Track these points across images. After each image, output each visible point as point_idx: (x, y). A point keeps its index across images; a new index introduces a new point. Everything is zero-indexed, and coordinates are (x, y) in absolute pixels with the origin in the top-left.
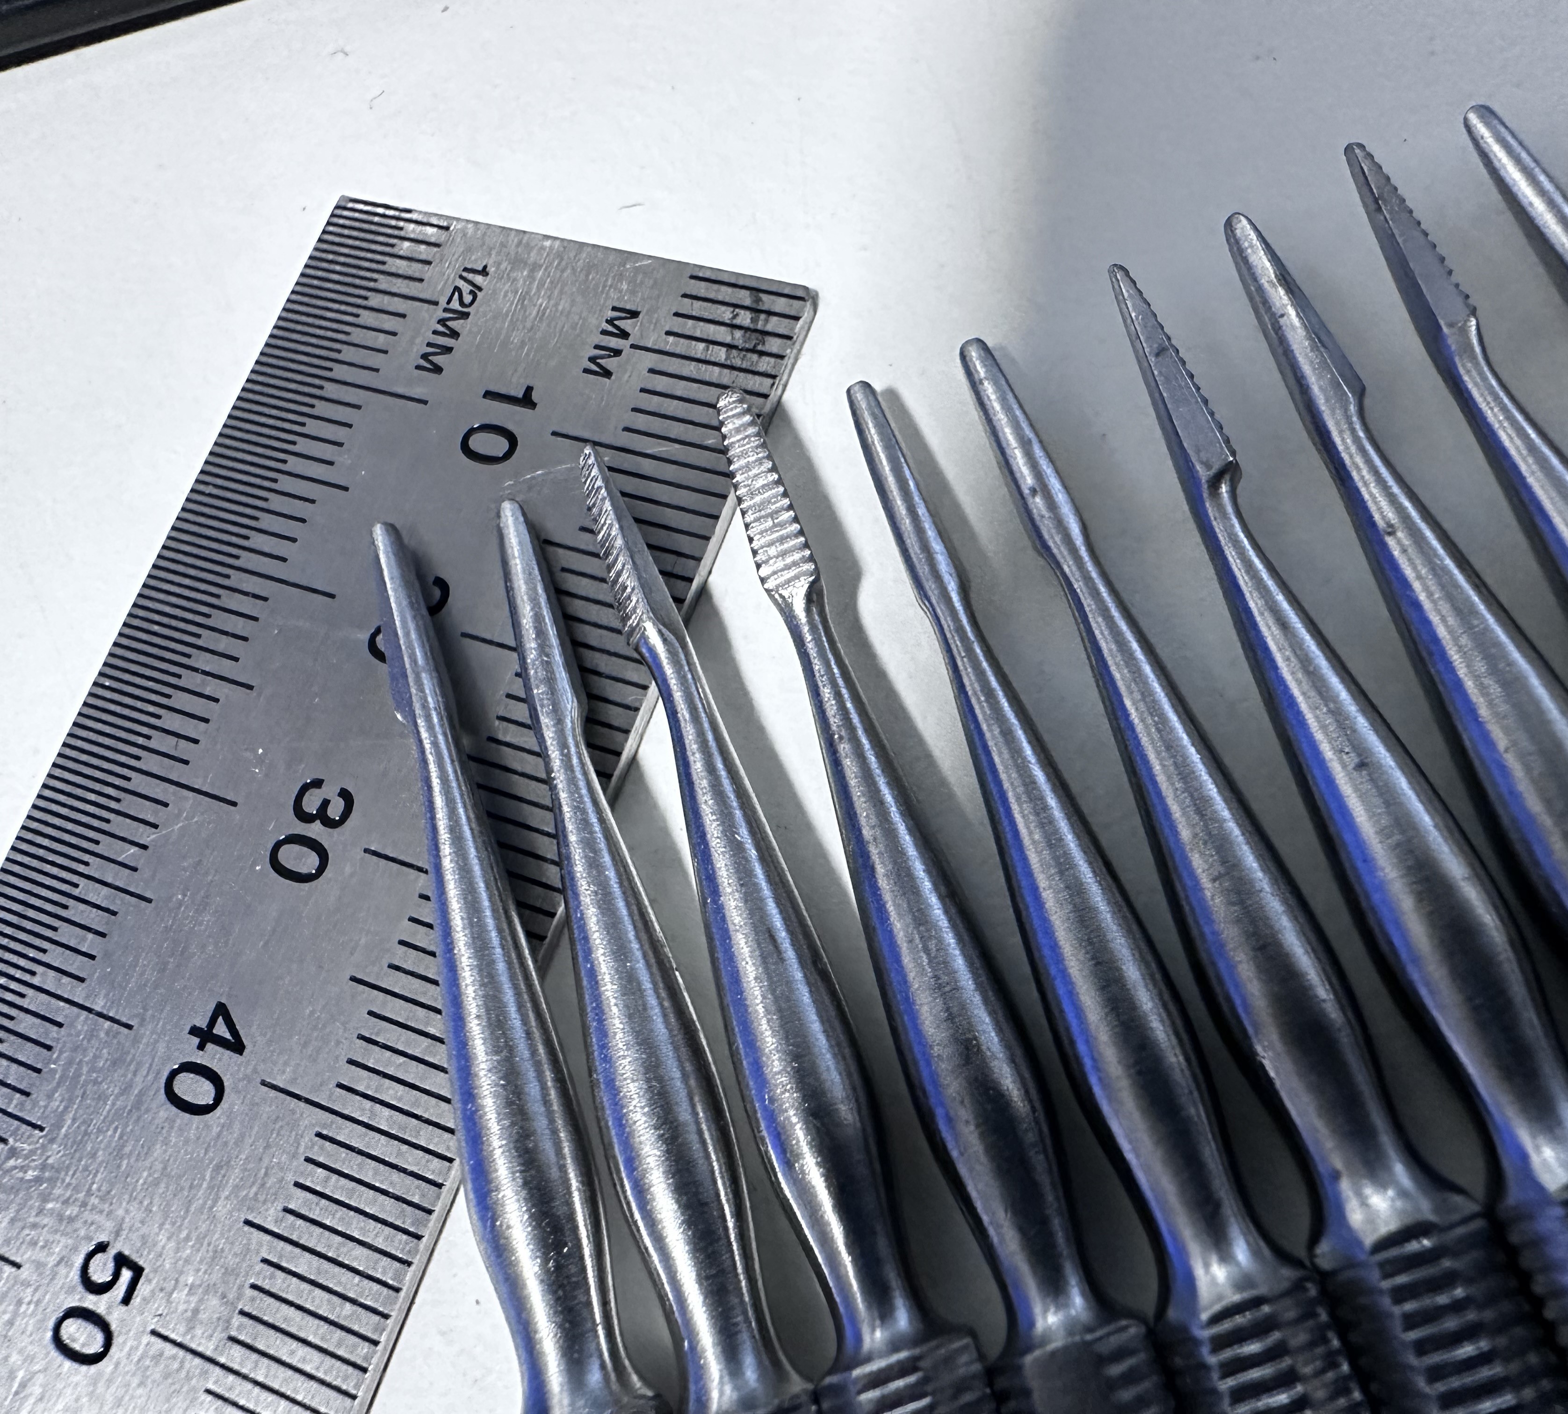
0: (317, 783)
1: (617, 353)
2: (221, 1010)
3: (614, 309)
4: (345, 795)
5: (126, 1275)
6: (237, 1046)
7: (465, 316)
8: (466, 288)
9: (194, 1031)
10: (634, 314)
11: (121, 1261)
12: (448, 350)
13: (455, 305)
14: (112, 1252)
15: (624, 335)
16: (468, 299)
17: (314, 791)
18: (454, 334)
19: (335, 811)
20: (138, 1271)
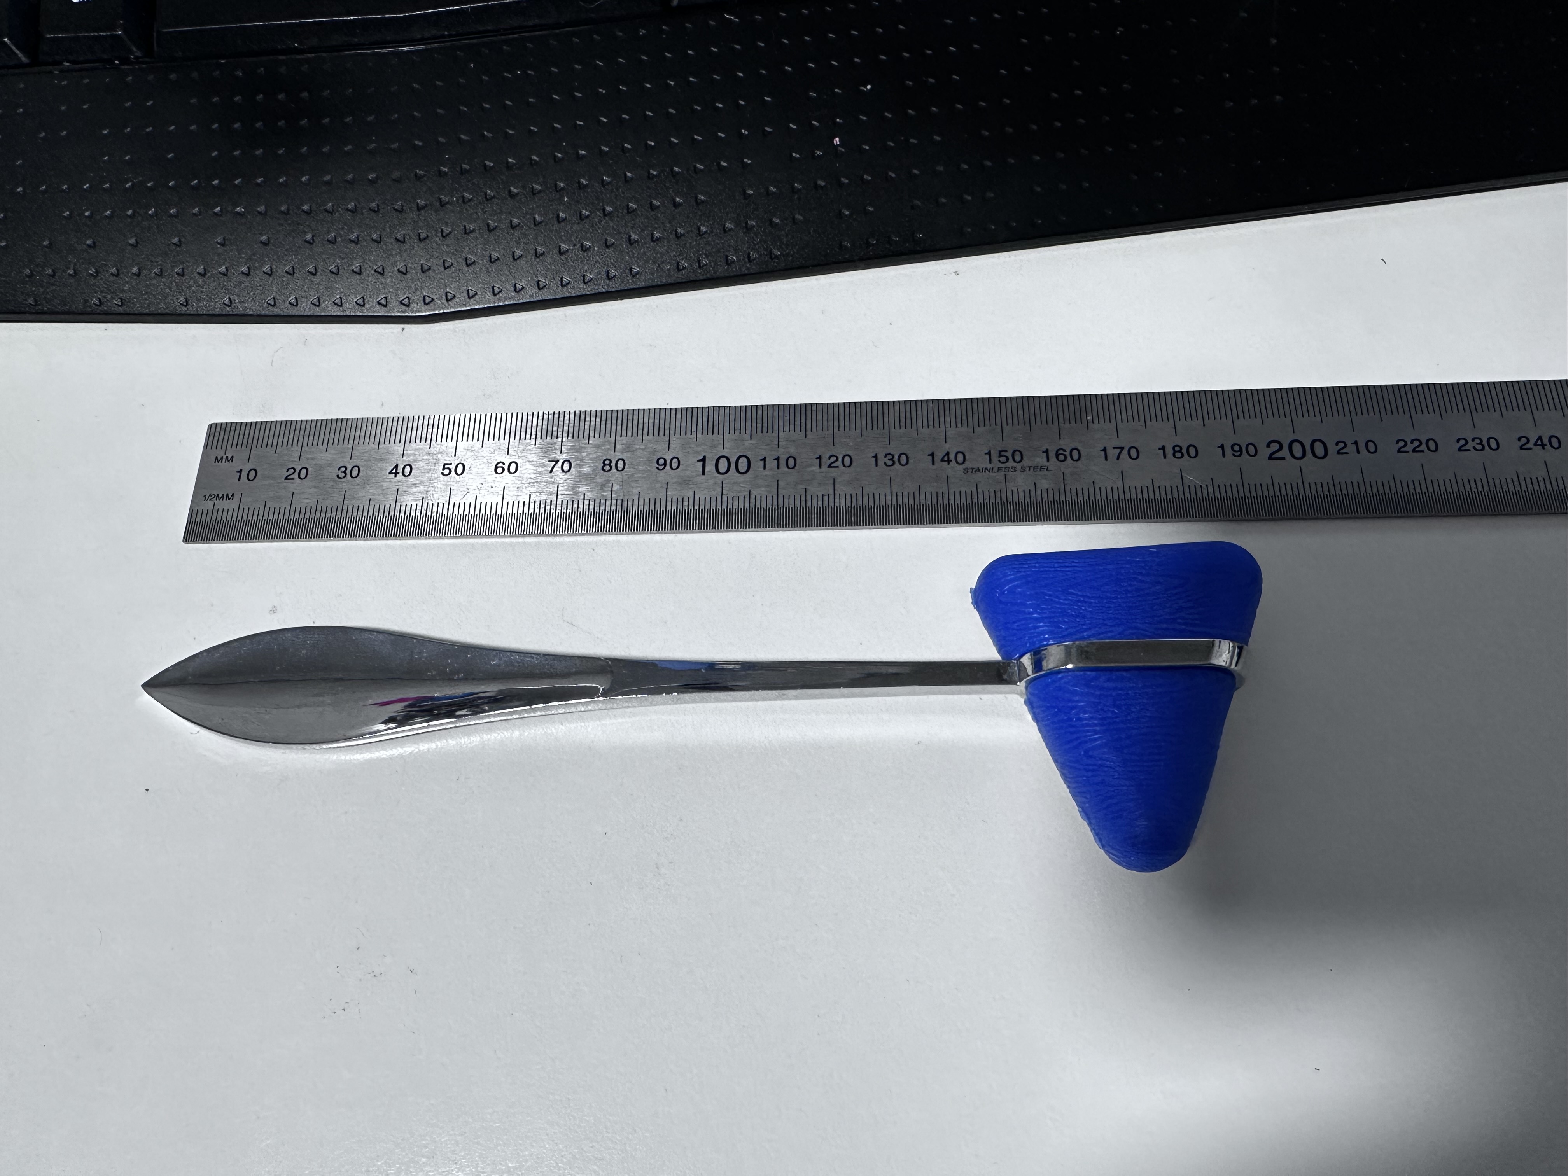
0: (338, 476)
1: (227, 457)
2: (390, 473)
3: (215, 462)
4: (339, 469)
5: (446, 466)
6: (397, 467)
7: (218, 495)
8: (210, 498)
9: (396, 476)
10: (217, 458)
11: (444, 469)
12: (227, 495)
13: (215, 499)
14: (443, 471)
15: (222, 458)
16: (213, 496)
17: (340, 476)
18: (223, 495)
19: (343, 469)
20: (445, 464)
